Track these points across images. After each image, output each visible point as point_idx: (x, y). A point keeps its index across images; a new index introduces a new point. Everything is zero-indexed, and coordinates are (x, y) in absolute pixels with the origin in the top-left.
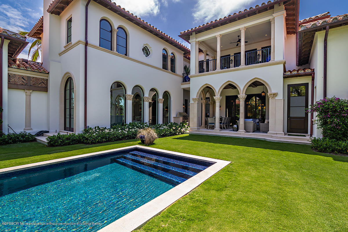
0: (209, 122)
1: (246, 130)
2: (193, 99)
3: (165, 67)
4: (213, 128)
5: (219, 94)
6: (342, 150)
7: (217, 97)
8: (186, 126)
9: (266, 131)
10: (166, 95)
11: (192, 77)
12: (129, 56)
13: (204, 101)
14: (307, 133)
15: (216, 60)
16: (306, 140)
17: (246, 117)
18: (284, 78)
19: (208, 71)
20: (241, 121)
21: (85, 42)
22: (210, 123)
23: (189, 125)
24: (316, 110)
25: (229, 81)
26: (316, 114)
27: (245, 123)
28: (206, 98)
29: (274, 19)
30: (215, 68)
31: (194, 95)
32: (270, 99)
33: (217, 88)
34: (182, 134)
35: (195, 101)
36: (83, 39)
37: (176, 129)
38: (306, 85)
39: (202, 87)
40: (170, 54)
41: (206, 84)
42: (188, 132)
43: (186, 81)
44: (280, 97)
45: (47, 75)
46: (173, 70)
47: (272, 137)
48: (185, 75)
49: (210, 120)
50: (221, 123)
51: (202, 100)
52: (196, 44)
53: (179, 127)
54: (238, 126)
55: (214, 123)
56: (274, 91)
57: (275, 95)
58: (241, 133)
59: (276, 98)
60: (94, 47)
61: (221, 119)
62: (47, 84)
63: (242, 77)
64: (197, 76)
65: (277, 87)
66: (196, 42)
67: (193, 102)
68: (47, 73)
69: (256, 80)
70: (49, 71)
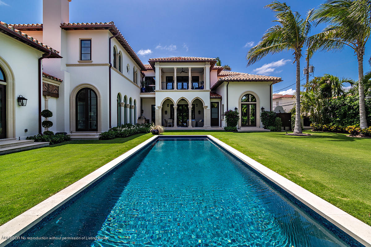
1: (192, 126)
2: (159, 107)
3: (134, 81)
5: (176, 105)
6: (234, 130)
9: (203, 126)
11: (157, 91)
12: (122, 74)
14: (219, 126)
16: (219, 128)
17: (192, 119)
18: (210, 98)
20: (190, 121)
21: (109, 64)
22: (169, 123)
24: (225, 115)
25: (182, 97)
26: (225, 117)
29: (205, 67)
30: (173, 88)
32: (204, 109)
38: (218, 103)
39: (165, 99)
40: (136, 70)
41: (168, 97)
44: (209, 108)
45: (60, 83)
56: (206, 105)
57: (207, 107)
58: (190, 128)
59: (207, 109)
60: (112, 68)
62: (58, 91)
63: (190, 96)
64: (161, 91)
65: (207, 103)
66: (160, 68)
67: (158, 109)
68: (61, 81)
69: (197, 98)
70: (61, 80)
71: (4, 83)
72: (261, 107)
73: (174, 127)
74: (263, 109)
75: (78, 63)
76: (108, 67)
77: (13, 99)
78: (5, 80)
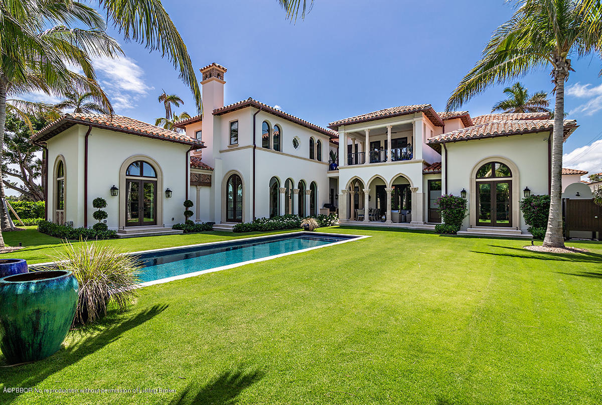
0: (359, 214)
1: (393, 220)
2: (343, 191)
3: (312, 157)
4: (362, 219)
5: (368, 187)
7: (366, 190)
8: (336, 218)
9: (409, 221)
10: (313, 186)
12: (282, 151)
13: (352, 192)
15: (365, 153)
17: (393, 209)
18: (423, 174)
19: (356, 163)
20: (389, 212)
21: (253, 146)
23: (338, 217)
25: (377, 175)
27: (392, 214)
28: (355, 187)
29: (415, 122)
30: (364, 162)
31: (343, 186)
32: (412, 192)
33: (366, 181)
34: (332, 225)
35: (344, 193)
36: (251, 143)
37: (327, 221)
39: (352, 179)
40: (316, 141)
41: (355, 176)
42: (337, 223)
43: (333, 169)
44: (420, 191)
45: (211, 171)
46: (319, 159)
47: (413, 226)
48: (332, 162)
49: (359, 212)
50: (370, 215)
51: (350, 190)
52: (345, 135)
53: (329, 219)
54: (386, 217)
55: (364, 215)
56: (415, 186)
57: (416, 189)
58: (389, 223)
59: (417, 192)
60: (260, 149)
61: (370, 210)
62: (211, 180)
63: (388, 172)
64: (346, 168)
65: (417, 182)
66: (345, 133)
67: (342, 194)
68: (212, 170)
69: (401, 175)
70: (213, 168)
71: (155, 179)
72: (523, 188)
73: (363, 222)
74: (527, 190)
75: (228, 148)
76: (252, 150)
77: (162, 191)
78: (156, 177)
